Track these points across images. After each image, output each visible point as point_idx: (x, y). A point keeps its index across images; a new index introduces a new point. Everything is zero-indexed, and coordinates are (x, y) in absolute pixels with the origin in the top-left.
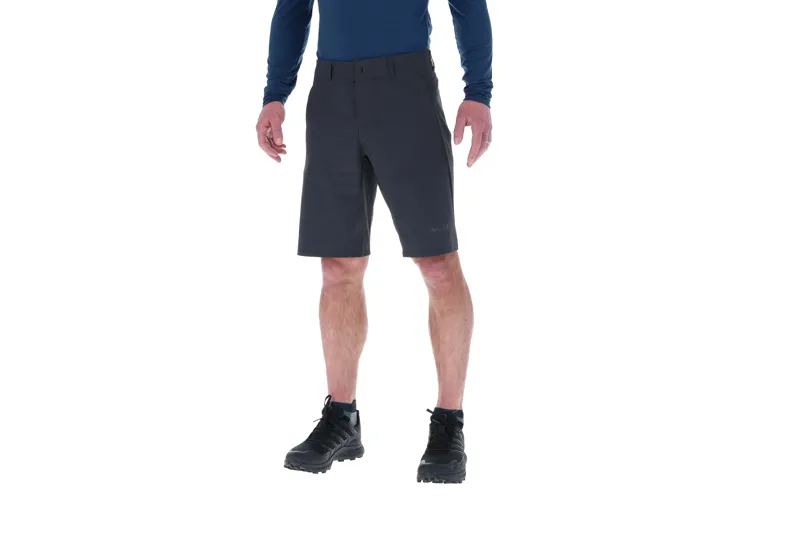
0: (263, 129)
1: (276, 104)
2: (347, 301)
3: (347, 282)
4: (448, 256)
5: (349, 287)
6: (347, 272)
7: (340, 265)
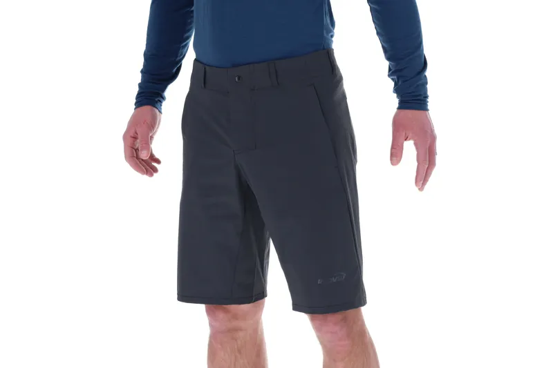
0: (130, 140)
1: (147, 108)
2: (240, 352)
3: (236, 330)
4: (351, 312)
5: (241, 334)
6: (235, 317)
7: (227, 311)
